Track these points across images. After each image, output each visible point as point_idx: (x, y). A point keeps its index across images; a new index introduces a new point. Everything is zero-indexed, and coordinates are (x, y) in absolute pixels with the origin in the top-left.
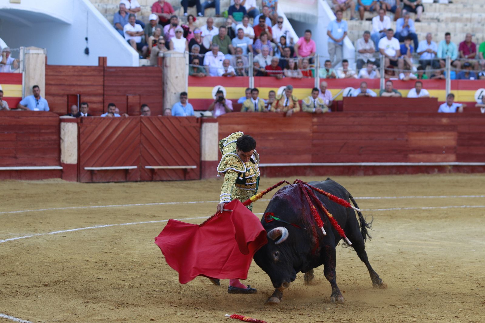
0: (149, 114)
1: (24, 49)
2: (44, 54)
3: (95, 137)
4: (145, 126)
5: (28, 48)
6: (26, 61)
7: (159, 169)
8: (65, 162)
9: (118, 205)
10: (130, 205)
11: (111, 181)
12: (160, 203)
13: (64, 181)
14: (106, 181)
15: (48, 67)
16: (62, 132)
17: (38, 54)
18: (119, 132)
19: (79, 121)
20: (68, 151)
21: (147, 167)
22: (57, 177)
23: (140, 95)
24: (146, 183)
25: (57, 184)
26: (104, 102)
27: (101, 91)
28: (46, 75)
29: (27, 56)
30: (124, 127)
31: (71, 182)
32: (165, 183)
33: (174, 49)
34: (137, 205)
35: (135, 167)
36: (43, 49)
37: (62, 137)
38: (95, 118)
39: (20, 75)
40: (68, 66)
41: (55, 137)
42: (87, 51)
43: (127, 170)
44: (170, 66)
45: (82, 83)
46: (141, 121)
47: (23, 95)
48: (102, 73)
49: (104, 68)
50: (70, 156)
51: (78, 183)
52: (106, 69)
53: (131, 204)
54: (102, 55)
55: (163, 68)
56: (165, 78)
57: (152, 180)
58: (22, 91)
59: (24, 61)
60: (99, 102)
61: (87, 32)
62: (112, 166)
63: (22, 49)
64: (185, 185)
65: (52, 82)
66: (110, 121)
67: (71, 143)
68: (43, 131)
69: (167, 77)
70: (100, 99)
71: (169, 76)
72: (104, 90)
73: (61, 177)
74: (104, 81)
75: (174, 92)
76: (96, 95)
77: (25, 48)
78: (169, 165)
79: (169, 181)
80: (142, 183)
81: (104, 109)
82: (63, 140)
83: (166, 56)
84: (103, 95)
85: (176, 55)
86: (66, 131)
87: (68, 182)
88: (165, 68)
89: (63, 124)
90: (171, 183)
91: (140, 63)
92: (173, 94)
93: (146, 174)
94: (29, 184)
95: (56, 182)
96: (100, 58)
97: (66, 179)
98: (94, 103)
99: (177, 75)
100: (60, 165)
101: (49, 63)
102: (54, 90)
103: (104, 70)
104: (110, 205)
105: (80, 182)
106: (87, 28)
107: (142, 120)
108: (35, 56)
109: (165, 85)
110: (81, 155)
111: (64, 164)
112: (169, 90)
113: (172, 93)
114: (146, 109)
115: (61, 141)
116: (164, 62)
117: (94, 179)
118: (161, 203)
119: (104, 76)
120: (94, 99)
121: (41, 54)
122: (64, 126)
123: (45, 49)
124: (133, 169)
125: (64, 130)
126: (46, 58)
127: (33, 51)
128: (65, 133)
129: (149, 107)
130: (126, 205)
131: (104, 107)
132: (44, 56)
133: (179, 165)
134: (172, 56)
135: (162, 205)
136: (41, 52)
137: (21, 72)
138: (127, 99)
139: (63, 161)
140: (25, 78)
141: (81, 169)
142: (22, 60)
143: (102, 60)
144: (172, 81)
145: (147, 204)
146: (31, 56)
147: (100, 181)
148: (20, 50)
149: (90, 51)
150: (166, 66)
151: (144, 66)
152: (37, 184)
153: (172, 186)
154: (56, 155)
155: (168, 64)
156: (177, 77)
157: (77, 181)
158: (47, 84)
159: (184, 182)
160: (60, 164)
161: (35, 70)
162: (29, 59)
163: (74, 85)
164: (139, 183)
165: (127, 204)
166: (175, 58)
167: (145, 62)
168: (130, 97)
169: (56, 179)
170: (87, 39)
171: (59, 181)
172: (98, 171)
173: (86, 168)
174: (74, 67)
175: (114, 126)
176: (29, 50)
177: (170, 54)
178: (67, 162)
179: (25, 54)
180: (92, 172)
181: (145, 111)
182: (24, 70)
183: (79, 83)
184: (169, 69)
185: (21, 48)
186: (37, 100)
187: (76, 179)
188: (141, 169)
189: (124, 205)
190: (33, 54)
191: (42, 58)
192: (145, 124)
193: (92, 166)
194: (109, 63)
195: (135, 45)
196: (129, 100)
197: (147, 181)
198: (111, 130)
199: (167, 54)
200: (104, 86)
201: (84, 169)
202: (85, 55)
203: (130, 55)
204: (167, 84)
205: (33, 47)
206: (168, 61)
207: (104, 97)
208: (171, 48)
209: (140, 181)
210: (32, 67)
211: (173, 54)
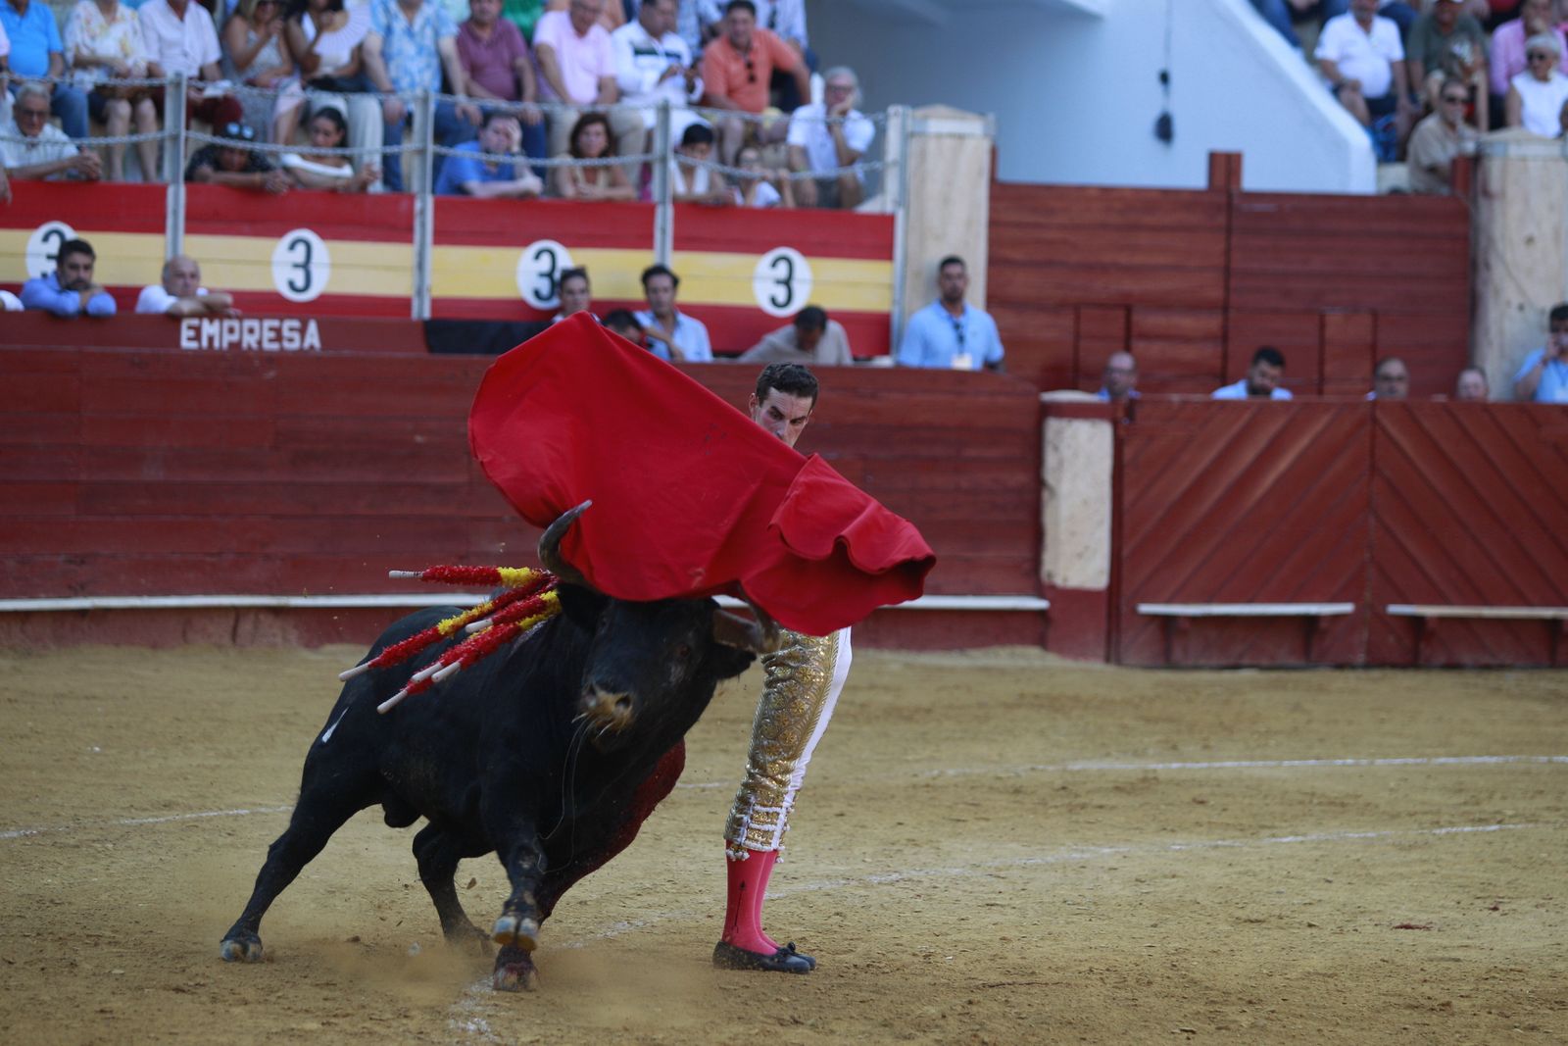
0: (1402, 389)
1: (904, 117)
2: (986, 135)
3: (1185, 484)
4: (1391, 439)
5: (920, 113)
6: (912, 163)
7: (1443, 620)
8: (1059, 581)
9: (1261, 763)
10: (1312, 762)
11: (1246, 661)
12: (1438, 756)
13: (1052, 660)
14: (1224, 662)
15: (1002, 193)
16: (1050, 459)
17: (961, 137)
18: (1283, 464)
19: (1120, 414)
20: (1073, 534)
21: (1395, 609)
22: (1023, 640)
23: (1375, 315)
24: (1390, 673)
25: (1023, 670)
26: (1225, 337)
27: (1215, 293)
28: (994, 224)
29: (915, 145)
30: (1304, 442)
31: (1082, 664)
32: (1470, 677)
33: (1521, 123)
34: (1339, 762)
35: (1347, 608)
36: (982, 114)
37: (1049, 476)
38: (1185, 403)
39: (886, 222)
40: (1080, 192)
41: (1020, 478)
42: (1164, 129)
43: (1311, 620)
44: (1503, 194)
45: (1139, 259)
46: (1375, 421)
47: (894, 302)
48: (1221, 220)
49: (1229, 196)
50: (1080, 556)
51: (1111, 669)
52: (1236, 201)
53: (1318, 758)
54: (1225, 145)
55: (1475, 201)
56: (1483, 242)
57: (1412, 662)
58: (891, 287)
59: (902, 164)
60: (1207, 338)
61: (1167, 48)
62: (1251, 600)
63: (896, 114)
64: (1552, 686)
65: (1017, 255)
66: (1247, 416)
67: (1085, 502)
68: (971, 452)
69: (1490, 240)
70: (1212, 323)
71: (1497, 232)
72: (1227, 289)
73: (1042, 642)
74: (1228, 252)
75: (1516, 300)
76: (1194, 307)
77: (909, 111)
78: (1486, 603)
79: (1487, 667)
80: (1376, 674)
81: (1224, 367)
82: (1053, 493)
83: (1488, 151)
84: (1225, 308)
85: (1532, 150)
86: (1066, 452)
87: (1068, 663)
88: (1482, 202)
89: (1053, 426)
90: (1492, 679)
91: (1379, 179)
92: (1513, 312)
93: (1391, 639)
94: (908, 666)
95: (1022, 663)
96: (1214, 158)
97: (1062, 651)
98: (1186, 339)
99: (1531, 230)
100: (1041, 595)
101: (1006, 175)
102: (1023, 283)
103: (1229, 206)
104: (1229, 758)
105: (1119, 662)
106: (1168, 34)
107: (1379, 414)
108: (948, 143)
109: (1483, 273)
110: (1126, 552)
111: (1053, 587)
112: (1497, 292)
113: (1508, 303)
114: (1395, 368)
115: (1046, 495)
116: (1480, 176)
117: (1177, 654)
118: (1442, 760)
119: (1229, 231)
120: (1186, 323)
121: (972, 136)
122: (1059, 433)
123: (991, 117)
124: (1336, 618)
125: (1056, 449)
126: (994, 153)
127: (941, 122)
128: (1061, 463)
129: (1407, 363)
130: (1296, 763)
131: (1225, 357)
132: (985, 146)
133: (1528, 603)
134: (1514, 151)
135: (1442, 765)
136: (973, 127)
137: (889, 208)
138: (1322, 326)
139: (1050, 575)
140: (906, 233)
141: (1124, 609)
142: (895, 163)
143: (1226, 166)
144: (1509, 256)
145: (1379, 762)
146: (932, 145)
147: (1202, 662)
148: (886, 118)
149: (1179, 127)
150: (1487, 194)
151: (1395, 193)
152: (940, 669)
153: (1497, 691)
154: (1023, 552)
155: (1495, 185)
156: (1530, 241)
157: (1107, 660)
158: (994, 262)
159: (1550, 674)
160: (1040, 589)
161: (946, 201)
162: (923, 155)
163: (1104, 269)
164: (1361, 674)
165: (1300, 759)
166: (1524, 159)
167: (1398, 175)
168: (1334, 319)
169: (1019, 650)
170: (1164, 78)
171: (1031, 657)
172: (1195, 620)
173: (1146, 608)
174: (1107, 193)
175: (1261, 441)
176: (926, 118)
177: (1506, 144)
178: (1065, 580)
179: (908, 136)
180: (1167, 621)
181: (1388, 378)
182: (903, 200)
183: (1124, 259)
184: (1497, 205)
185: (892, 110)
186: (957, 327)
187: (1101, 652)
188: (1371, 617)
189: (1286, 763)
190: (939, 136)
191: (976, 152)
192: (1393, 431)
193: (1170, 601)
194: (1253, 180)
195: (1362, 106)
196: (1330, 332)
197: (1395, 666)
198: (1248, 455)
199: (1491, 144)
200: (1227, 271)
201: (1134, 611)
202: (1154, 145)
203: (1340, 145)
204: (1488, 266)
205: (941, 109)
206: (1494, 170)
207: (1226, 320)
208: (1511, 117)
209: (1368, 666)
210: (934, 188)
211: (1518, 142)
